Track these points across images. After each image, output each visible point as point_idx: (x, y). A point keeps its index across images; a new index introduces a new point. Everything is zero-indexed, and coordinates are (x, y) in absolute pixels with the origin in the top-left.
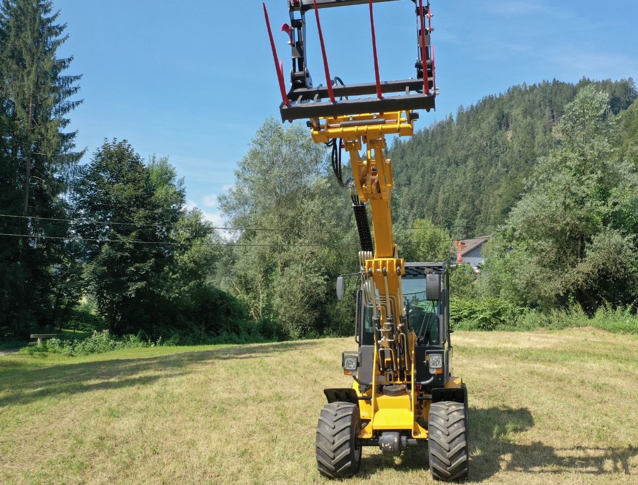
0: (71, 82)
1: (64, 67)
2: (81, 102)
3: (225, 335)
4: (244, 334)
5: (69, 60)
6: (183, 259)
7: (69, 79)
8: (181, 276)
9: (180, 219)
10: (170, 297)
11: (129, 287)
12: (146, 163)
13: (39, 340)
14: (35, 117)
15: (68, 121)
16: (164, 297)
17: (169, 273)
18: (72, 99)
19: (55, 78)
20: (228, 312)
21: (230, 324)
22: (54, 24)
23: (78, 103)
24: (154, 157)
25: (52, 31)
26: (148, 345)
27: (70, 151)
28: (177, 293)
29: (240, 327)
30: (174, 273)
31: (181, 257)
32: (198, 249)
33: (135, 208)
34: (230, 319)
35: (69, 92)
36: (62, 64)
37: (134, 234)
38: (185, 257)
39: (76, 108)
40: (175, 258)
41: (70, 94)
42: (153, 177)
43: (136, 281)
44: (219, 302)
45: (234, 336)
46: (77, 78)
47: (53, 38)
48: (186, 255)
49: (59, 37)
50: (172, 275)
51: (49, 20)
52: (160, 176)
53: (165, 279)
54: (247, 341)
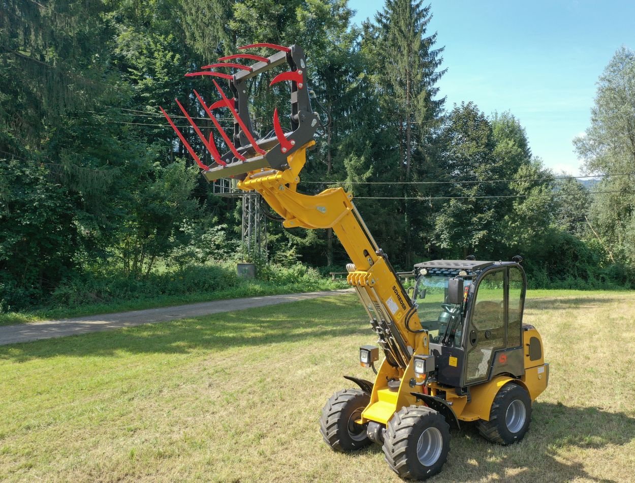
0: (437, 55)
1: (432, 43)
2: (446, 70)
3: (570, 280)
4: (592, 279)
5: (434, 36)
6: (521, 208)
7: (435, 53)
8: (521, 224)
9: (519, 170)
10: (510, 245)
11: (473, 235)
12: (490, 119)
13: (406, 279)
14: (410, 92)
15: (438, 89)
16: (504, 245)
17: (508, 222)
18: (438, 70)
19: (426, 54)
20: (575, 257)
21: (578, 269)
22: (421, 8)
23: (443, 72)
24: (496, 114)
25: (421, 15)
26: (492, 288)
27: (440, 115)
28: (516, 241)
29: (588, 272)
30: (514, 221)
31: (520, 207)
32: (536, 198)
33: (478, 164)
34: (577, 264)
35: (436, 65)
36: (430, 41)
37: (475, 188)
38: (524, 206)
39: (442, 77)
40: (515, 207)
41: (437, 66)
42: (495, 132)
43: (480, 230)
44: (566, 247)
45: (581, 282)
46: (441, 50)
47: (423, 20)
48: (524, 204)
49: (426, 18)
50: (511, 223)
51: (418, 6)
52: (502, 130)
53: (505, 227)
54: (595, 287)
